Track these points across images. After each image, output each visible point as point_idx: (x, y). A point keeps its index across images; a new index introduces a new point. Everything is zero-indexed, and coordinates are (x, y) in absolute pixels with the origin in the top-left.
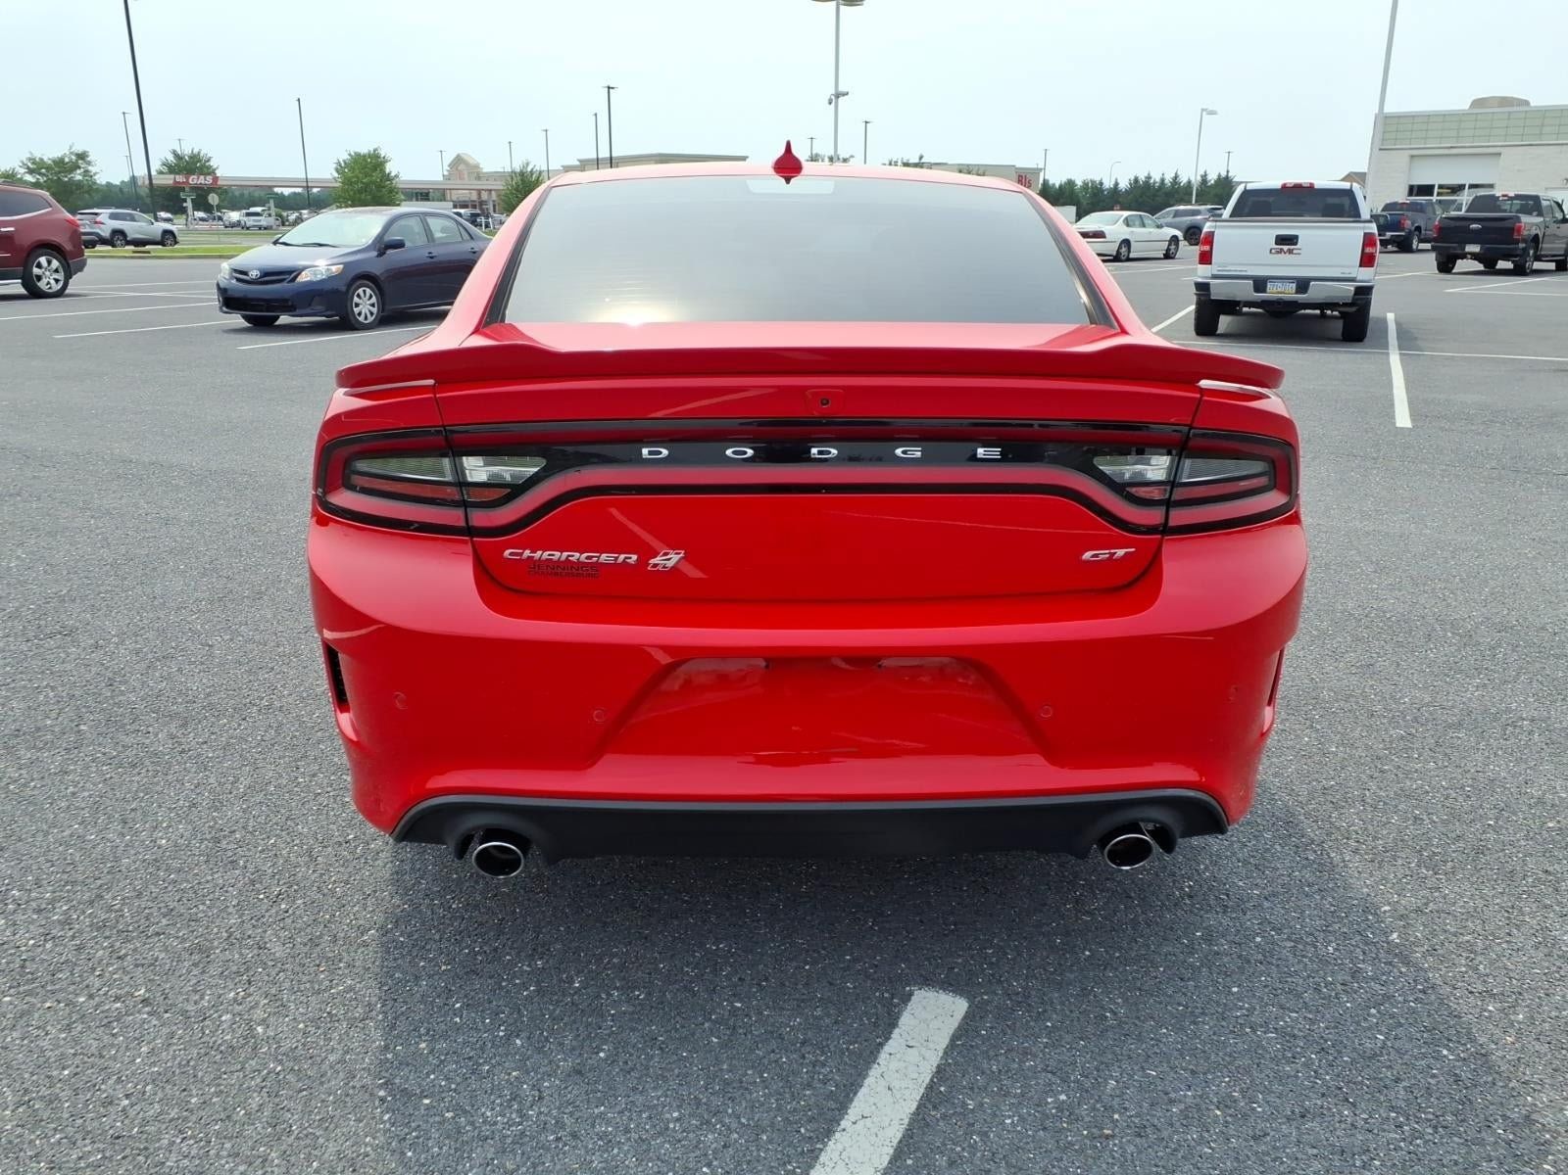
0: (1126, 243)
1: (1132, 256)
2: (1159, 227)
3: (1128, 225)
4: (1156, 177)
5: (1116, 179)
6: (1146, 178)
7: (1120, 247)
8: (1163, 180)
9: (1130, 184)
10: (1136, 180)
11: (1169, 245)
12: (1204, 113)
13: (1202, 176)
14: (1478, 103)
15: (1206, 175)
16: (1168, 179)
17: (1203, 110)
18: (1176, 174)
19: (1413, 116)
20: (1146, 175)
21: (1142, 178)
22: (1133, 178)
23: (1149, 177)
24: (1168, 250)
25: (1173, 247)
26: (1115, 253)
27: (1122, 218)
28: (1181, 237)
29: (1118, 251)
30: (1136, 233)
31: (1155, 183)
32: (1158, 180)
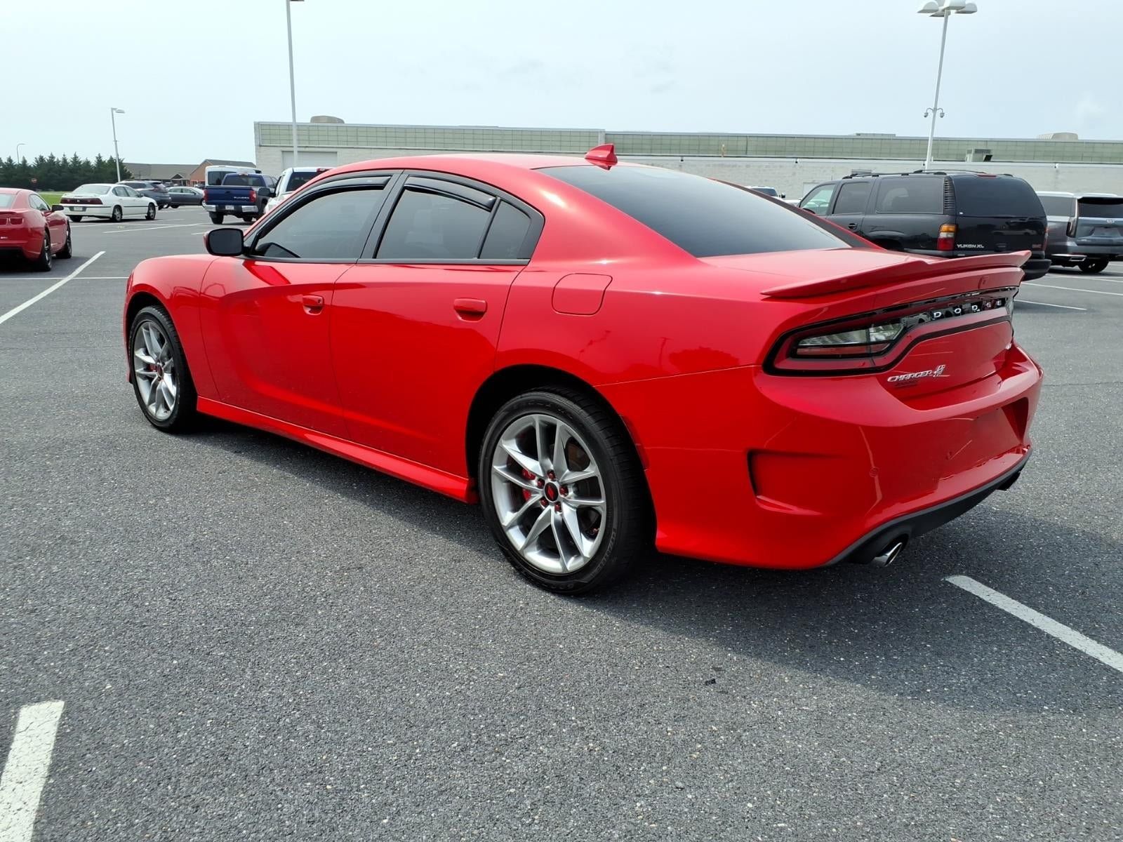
0: (118, 208)
1: (124, 217)
2: (140, 196)
3: (117, 194)
4: (59, 157)
5: (24, 158)
6: (50, 157)
7: (114, 211)
8: (65, 160)
9: (37, 161)
10: (41, 159)
11: (149, 209)
12: (114, 112)
13: (97, 158)
14: (315, 119)
15: (100, 157)
16: (69, 159)
17: (113, 109)
18: (75, 155)
19: (279, 125)
20: (50, 155)
21: (46, 157)
22: (38, 157)
23: (52, 157)
24: (149, 213)
25: (151, 211)
26: (111, 216)
27: (111, 190)
28: (156, 204)
29: (113, 214)
30: (123, 201)
31: (58, 161)
32: (61, 159)
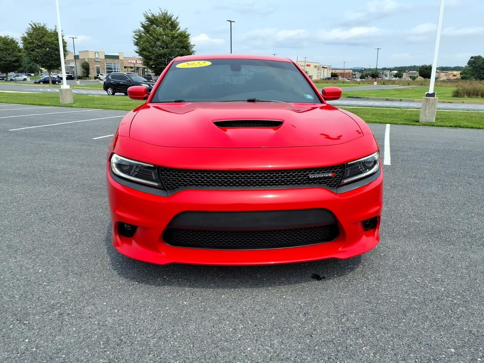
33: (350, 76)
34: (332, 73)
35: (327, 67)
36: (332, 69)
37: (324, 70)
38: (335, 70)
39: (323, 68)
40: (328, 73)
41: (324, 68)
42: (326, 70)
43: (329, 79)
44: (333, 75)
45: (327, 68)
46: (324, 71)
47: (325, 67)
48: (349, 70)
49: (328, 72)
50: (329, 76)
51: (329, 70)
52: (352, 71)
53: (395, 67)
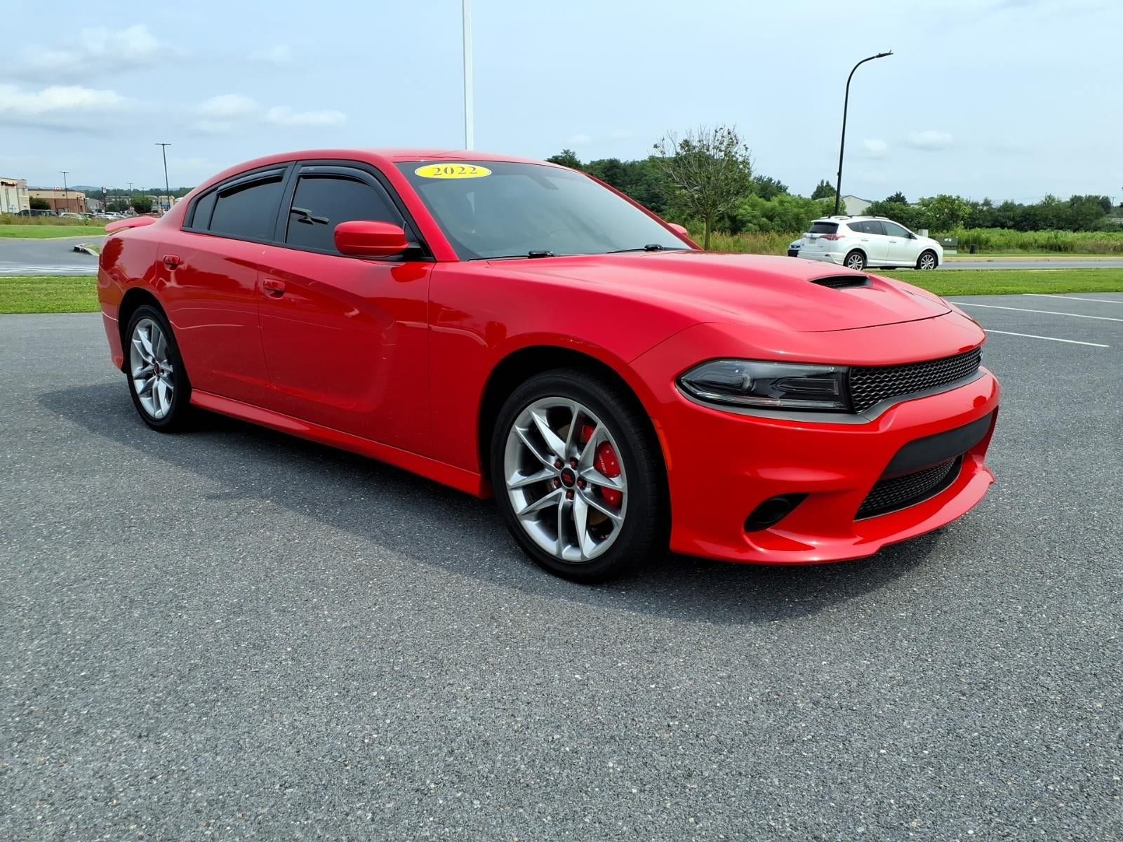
33: (81, 207)
34: (31, 199)
35: (15, 182)
36: (29, 190)
37: (7, 190)
38: (38, 192)
39: (4, 186)
40: (20, 199)
41: (7, 184)
42: (12, 191)
43: (26, 212)
44: (34, 203)
45: (13, 185)
46: (7, 194)
47: (10, 182)
48: (77, 193)
49: (20, 196)
50: (25, 206)
51: (20, 190)
52: (84, 195)
53: (181, 188)
